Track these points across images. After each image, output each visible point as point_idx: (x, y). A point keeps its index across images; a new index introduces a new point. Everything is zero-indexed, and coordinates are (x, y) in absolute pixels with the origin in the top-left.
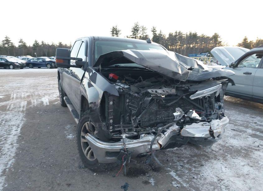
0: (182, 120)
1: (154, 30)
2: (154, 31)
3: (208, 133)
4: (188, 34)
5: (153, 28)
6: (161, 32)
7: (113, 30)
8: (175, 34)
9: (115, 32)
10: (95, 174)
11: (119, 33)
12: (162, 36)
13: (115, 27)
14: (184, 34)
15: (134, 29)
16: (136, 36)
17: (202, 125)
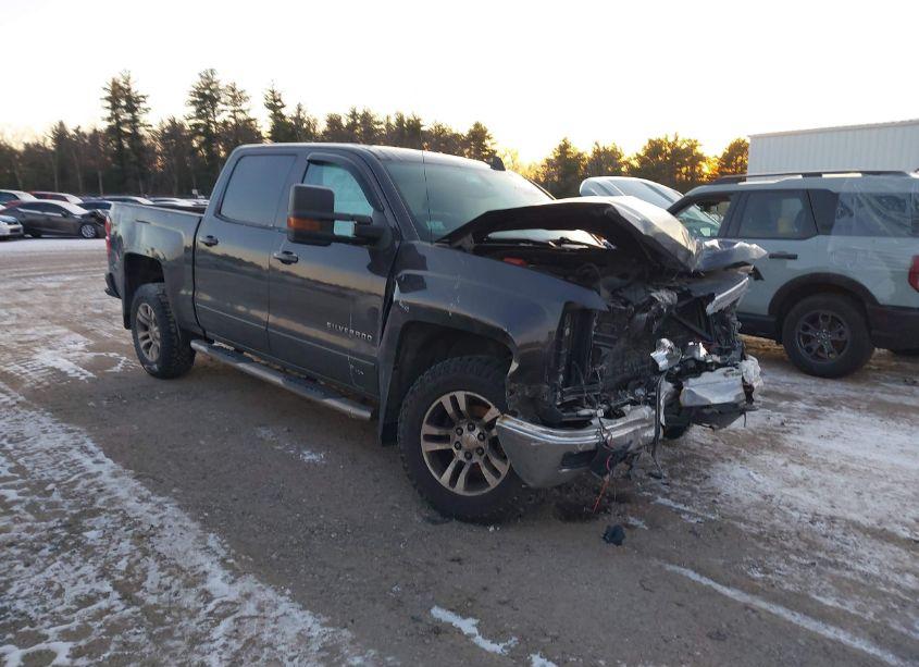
0: (677, 369)
1: (275, 101)
2: (274, 105)
3: (741, 391)
4: (393, 121)
5: (269, 94)
6: (300, 110)
7: (113, 92)
8: (350, 120)
9: (123, 103)
10: (492, 529)
11: (142, 105)
12: (305, 126)
13: (122, 84)
14: (381, 120)
15: (202, 95)
16: (209, 122)
17: (725, 375)
